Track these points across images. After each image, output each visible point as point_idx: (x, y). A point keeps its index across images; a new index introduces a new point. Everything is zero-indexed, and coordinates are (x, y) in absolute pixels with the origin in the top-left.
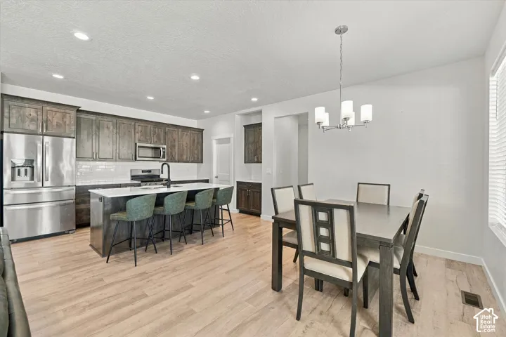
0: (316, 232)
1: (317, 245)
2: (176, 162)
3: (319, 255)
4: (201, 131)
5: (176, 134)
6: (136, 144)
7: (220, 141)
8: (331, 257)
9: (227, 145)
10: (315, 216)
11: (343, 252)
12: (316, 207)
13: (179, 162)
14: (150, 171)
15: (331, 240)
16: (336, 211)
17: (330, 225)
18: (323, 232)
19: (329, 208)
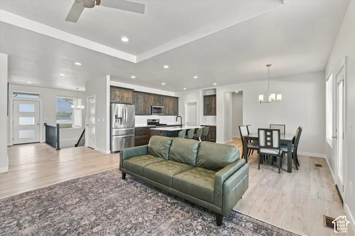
0: (266, 139)
1: (266, 144)
2: (166, 115)
3: (266, 147)
4: (177, 98)
5: (167, 101)
6: (152, 106)
7: (190, 104)
8: (271, 147)
9: (195, 106)
10: (266, 134)
11: (276, 145)
12: (266, 131)
13: (168, 115)
14: (155, 120)
15: (271, 141)
16: (274, 132)
17: (271, 136)
18: (269, 139)
19: (271, 131)
